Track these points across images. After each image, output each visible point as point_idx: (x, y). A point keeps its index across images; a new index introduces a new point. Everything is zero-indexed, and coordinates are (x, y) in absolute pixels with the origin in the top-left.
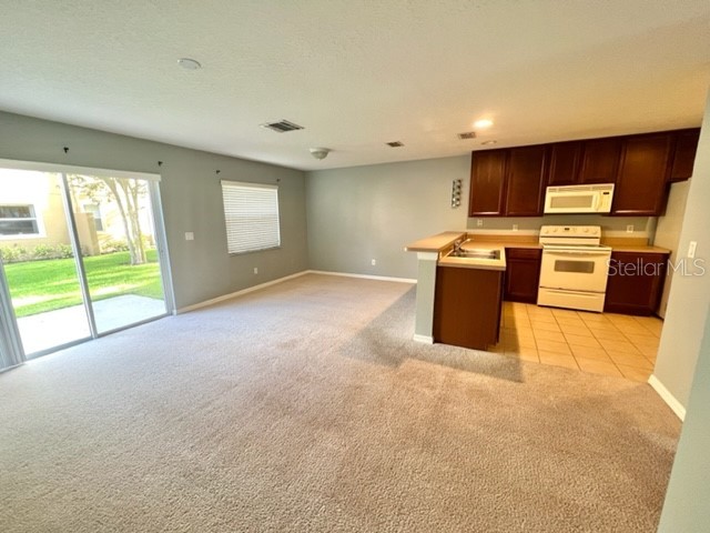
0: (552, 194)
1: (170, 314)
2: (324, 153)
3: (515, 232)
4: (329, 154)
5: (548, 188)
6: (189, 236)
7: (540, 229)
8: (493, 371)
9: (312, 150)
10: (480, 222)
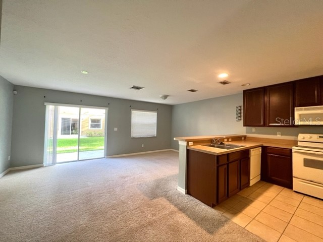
0: (298, 112)
1: (105, 158)
2: (165, 97)
3: (279, 137)
4: (168, 97)
5: (295, 108)
6: (116, 129)
7: (297, 136)
8: (200, 220)
9: (161, 96)
10: (254, 129)
